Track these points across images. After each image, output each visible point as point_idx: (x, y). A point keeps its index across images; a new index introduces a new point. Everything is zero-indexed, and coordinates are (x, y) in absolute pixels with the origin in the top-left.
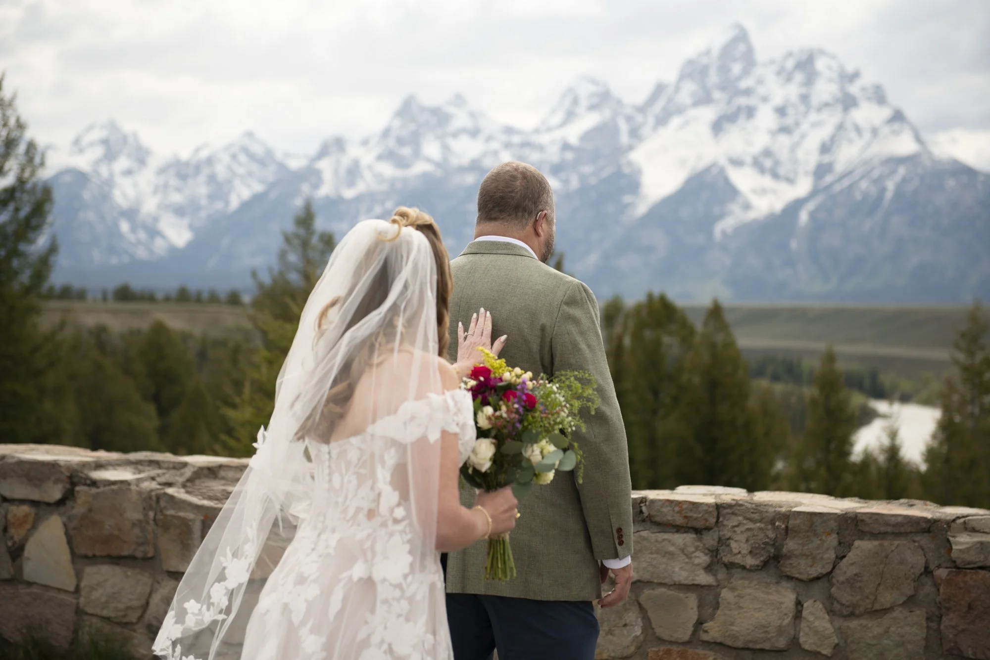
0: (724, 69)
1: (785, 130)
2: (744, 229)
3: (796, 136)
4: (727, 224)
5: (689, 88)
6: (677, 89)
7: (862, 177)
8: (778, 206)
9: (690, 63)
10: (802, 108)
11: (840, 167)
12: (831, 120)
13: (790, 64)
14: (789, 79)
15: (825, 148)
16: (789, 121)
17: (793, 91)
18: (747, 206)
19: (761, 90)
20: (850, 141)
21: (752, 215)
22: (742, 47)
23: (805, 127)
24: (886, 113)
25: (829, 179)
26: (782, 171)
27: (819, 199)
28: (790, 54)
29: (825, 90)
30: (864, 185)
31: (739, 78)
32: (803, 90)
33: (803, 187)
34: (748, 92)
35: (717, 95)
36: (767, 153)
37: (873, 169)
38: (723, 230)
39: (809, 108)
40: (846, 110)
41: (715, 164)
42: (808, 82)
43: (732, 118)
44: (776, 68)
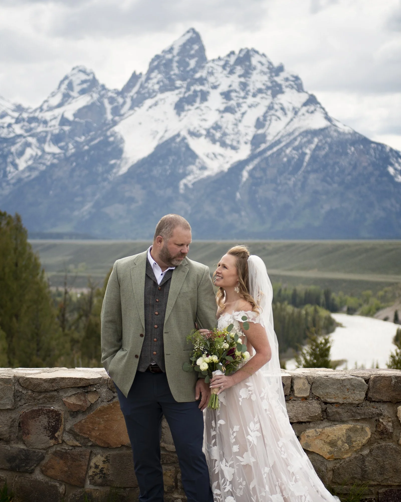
0: (183, 63)
3: (238, 115)
4: (189, 180)
5: (157, 76)
6: (148, 78)
7: (287, 146)
8: (226, 167)
9: (157, 57)
10: (242, 94)
11: (270, 138)
12: (264, 102)
13: (232, 60)
14: (232, 72)
15: (260, 124)
16: (232, 103)
18: (203, 168)
19: (211, 79)
20: (278, 118)
21: (206, 173)
22: (196, 47)
23: (244, 107)
25: (263, 146)
26: (228, 142)
27: (255, 161)
28: (233, 53)
29: (258, 80)
30: (288, 151)
31: (194, 71)
32: (242, 80)
33: (244, 152)
34: (202, 81)
35: (178, 83)
36: (217, 127)
37: (295, 139)
38: (185, 185)
39: (247, 94)
40: (274, 95)
41: (178, 135)
42: (246, 74)
43: (190, 100)
44: (222, 63)
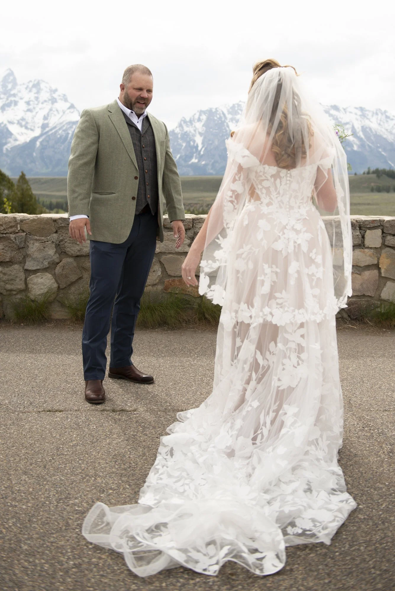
0: (4, 86)
1: (29, 110)
2: (14, 148)
3: (34, 113)
4: (8, 146)
7: (60, 129)
8: (28, 140)
10: (36, 102)
11: (51, 125)
12: (47, 107)
13: (31, 85)
14: (30, 91)
15: (45, 118)
16: (31, 107)
17: (32, 96)
18: (16, 140)
19: (20, 95)
20: (55, 115)
21: (17, 143)
22: (11, 78)
23: (37, 109)
24: (68, 105)
25: (47, 129)
26: (29, 127)
27: (43, 137)
28: (31, 81)
29: (44, 95)
30: (60, 132)
31: (11, 90)
32: (36, 95)
33: (37, 132)
34: (14, 95)
36: (23, 119)
37: (64, 126)
38: (7, 149)
39: (39, 102)
40: (53, 103)
41: (2, 123)
42: (38, 92)
43: (8, 105)
44: (25, 86)
